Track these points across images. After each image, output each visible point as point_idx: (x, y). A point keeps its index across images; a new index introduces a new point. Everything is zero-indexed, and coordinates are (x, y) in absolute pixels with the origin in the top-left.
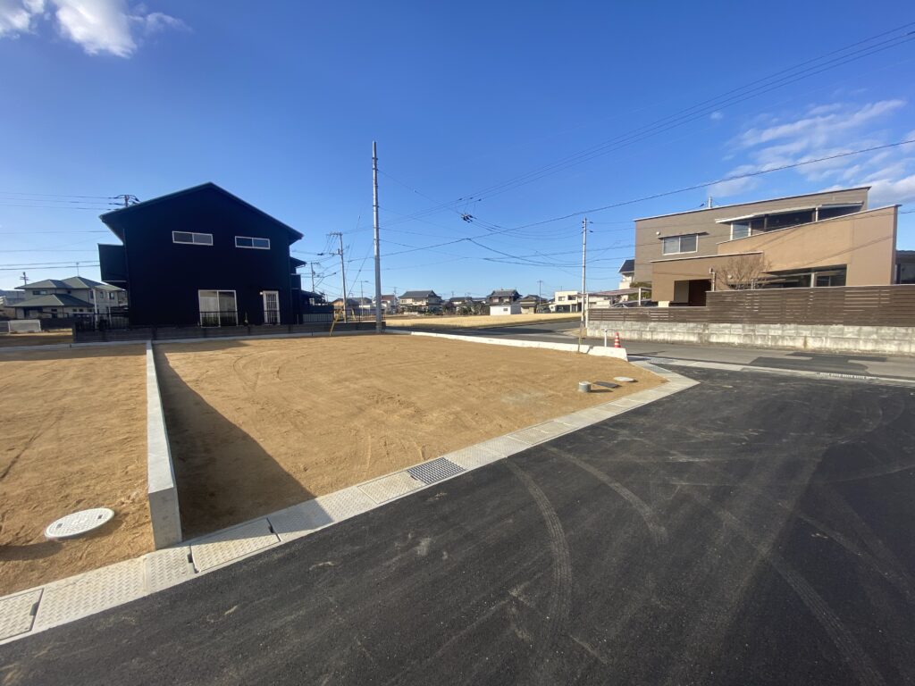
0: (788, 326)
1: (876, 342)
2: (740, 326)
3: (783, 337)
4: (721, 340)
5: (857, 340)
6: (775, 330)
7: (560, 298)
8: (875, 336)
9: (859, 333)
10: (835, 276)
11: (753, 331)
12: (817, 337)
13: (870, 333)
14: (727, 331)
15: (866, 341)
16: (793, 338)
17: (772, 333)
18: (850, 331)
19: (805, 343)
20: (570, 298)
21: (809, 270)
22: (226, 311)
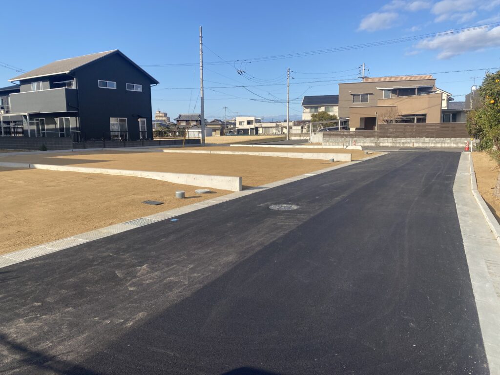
0: (408, 138)
1: (435, 143)
2: (391, 138)
3: (406, 143)
4: (384, 145)
5: (429, 143)
6: (403, 140)
7: (240, 123)
8: (434, 141)
9: (430, 140)
10: (422, 118)
11: (396, 140)
12: (417, 142)
13: (433, 140)
14: (386, 141)
15: (432, 143)
16: (409, 143)
17: (402, 141)
18: (427, 139)
19: (413, 145)
20: (249, 123)
21: (414, 115)
22: (122, 131)
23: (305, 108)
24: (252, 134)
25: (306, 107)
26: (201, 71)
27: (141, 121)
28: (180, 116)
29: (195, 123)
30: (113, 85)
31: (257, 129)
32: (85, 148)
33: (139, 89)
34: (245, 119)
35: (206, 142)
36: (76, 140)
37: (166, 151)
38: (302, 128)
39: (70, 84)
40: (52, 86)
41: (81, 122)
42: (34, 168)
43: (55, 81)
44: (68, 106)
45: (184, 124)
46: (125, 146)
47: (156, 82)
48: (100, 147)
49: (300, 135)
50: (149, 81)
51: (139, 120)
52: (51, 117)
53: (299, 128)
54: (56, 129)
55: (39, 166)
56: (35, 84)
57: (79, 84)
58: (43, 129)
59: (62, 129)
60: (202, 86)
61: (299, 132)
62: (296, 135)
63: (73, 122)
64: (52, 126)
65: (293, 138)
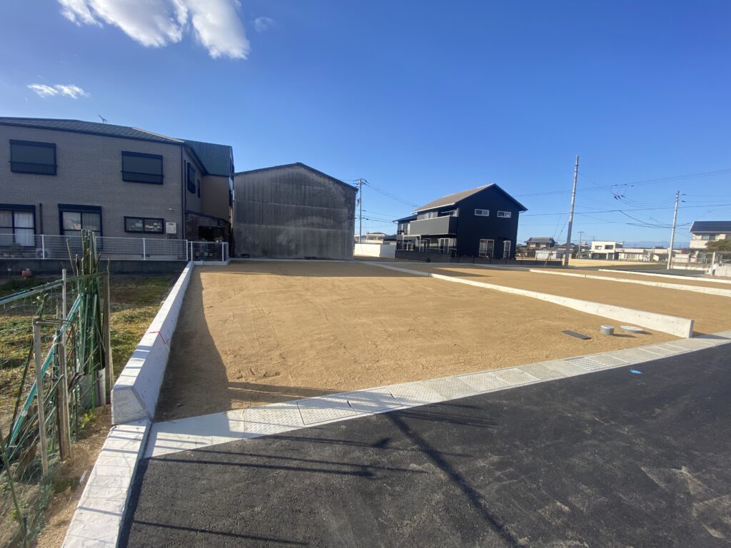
7: (597, 247)
20: (607, 247)
22: (489, 250)
23: (694, 235)
24: (610, 259)
25: (697, 234)
26: (573, 197)
27: (507, 243)
28: (531, 239)
29: (545, 246)
30: (486, 213)
31: (617, 255)
32: (458, 262)
33: (508, 215)
34: (604, 244)
35: (569, 264)
36: (453, 256)
37: (532, 270)
38: (690, 257)
39: (452, 213)
40: (439, 215)
41: (458, 243)
42: (431, 277)
43: (441, 211)
44: (450, 230)
45: (534, 246)
46: (490, 263)
47: (523, 209)
48: (470, 262)
49: (687, 265)
50: (517, 208)
51: (505, 242)
52: (435, 238)
53: (686, 256)
54: (438, 247)
55: (435, 276)
56: (427, 215)
57: (460, 213)
58: (428, 247)
59: (442, 247)
60: (571, 211)
61: (686, 261)
62: (680, 264)
63: (451, 242)
64: (435, 245)
65: (675, 267)
